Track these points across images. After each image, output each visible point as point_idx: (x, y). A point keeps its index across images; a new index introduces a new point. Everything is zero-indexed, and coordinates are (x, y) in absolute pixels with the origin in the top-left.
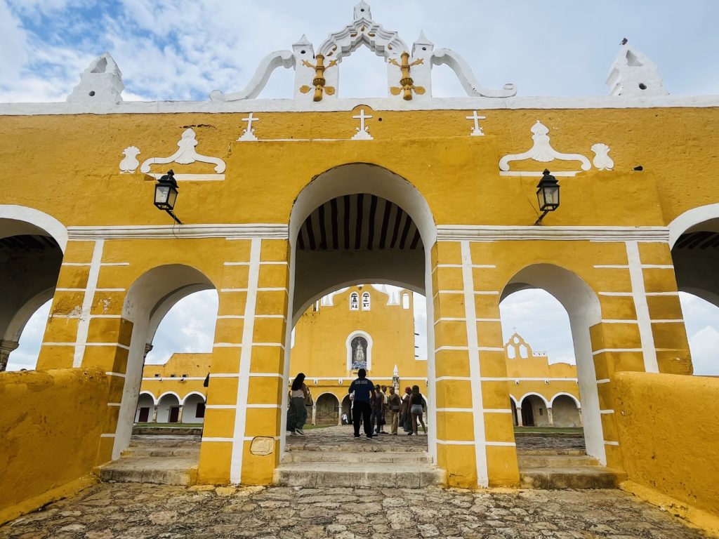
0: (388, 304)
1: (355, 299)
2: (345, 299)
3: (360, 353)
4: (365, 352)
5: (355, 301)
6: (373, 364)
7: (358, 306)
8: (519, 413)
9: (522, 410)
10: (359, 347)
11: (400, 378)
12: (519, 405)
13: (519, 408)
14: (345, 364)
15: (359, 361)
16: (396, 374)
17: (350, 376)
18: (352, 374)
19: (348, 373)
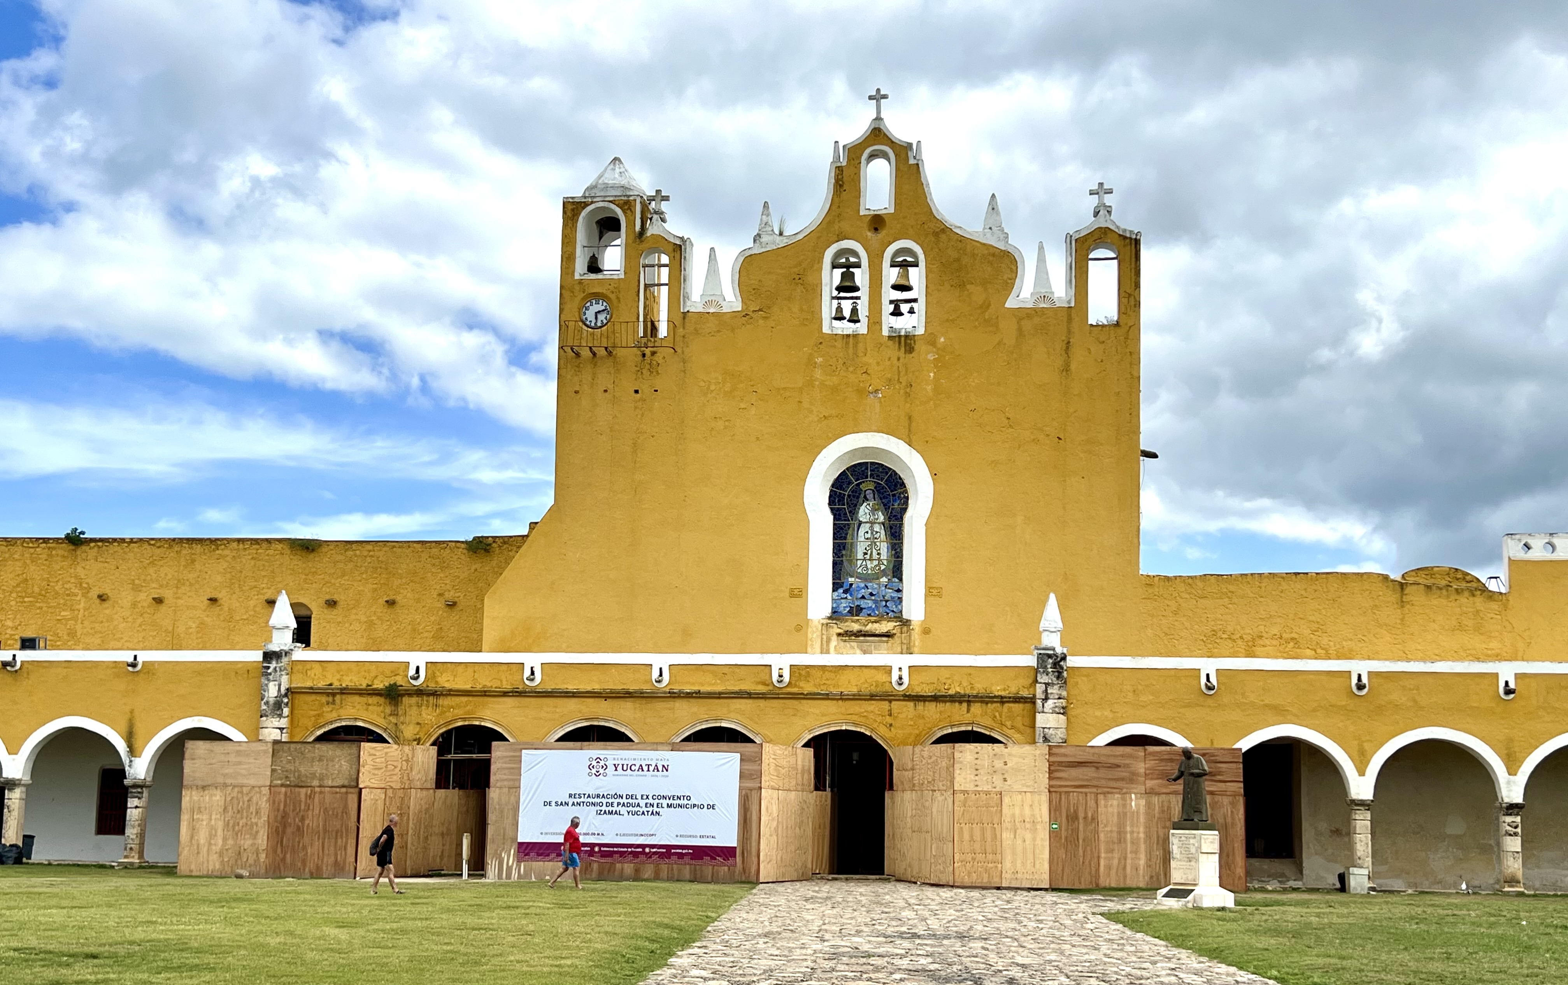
0: (1011, 303)
1: (848, 276)
3: (873, 541)
4: (895, 534)
5: (847, 287)
6: (932, 592)
7: (863, 312)
10: (864, 512)
11: (1072, 661)
14: (799, 593)
15: (866, 578)
16: (1053, 641)
17: (825, 651)
18: (834, 638)
19: (814, 634)
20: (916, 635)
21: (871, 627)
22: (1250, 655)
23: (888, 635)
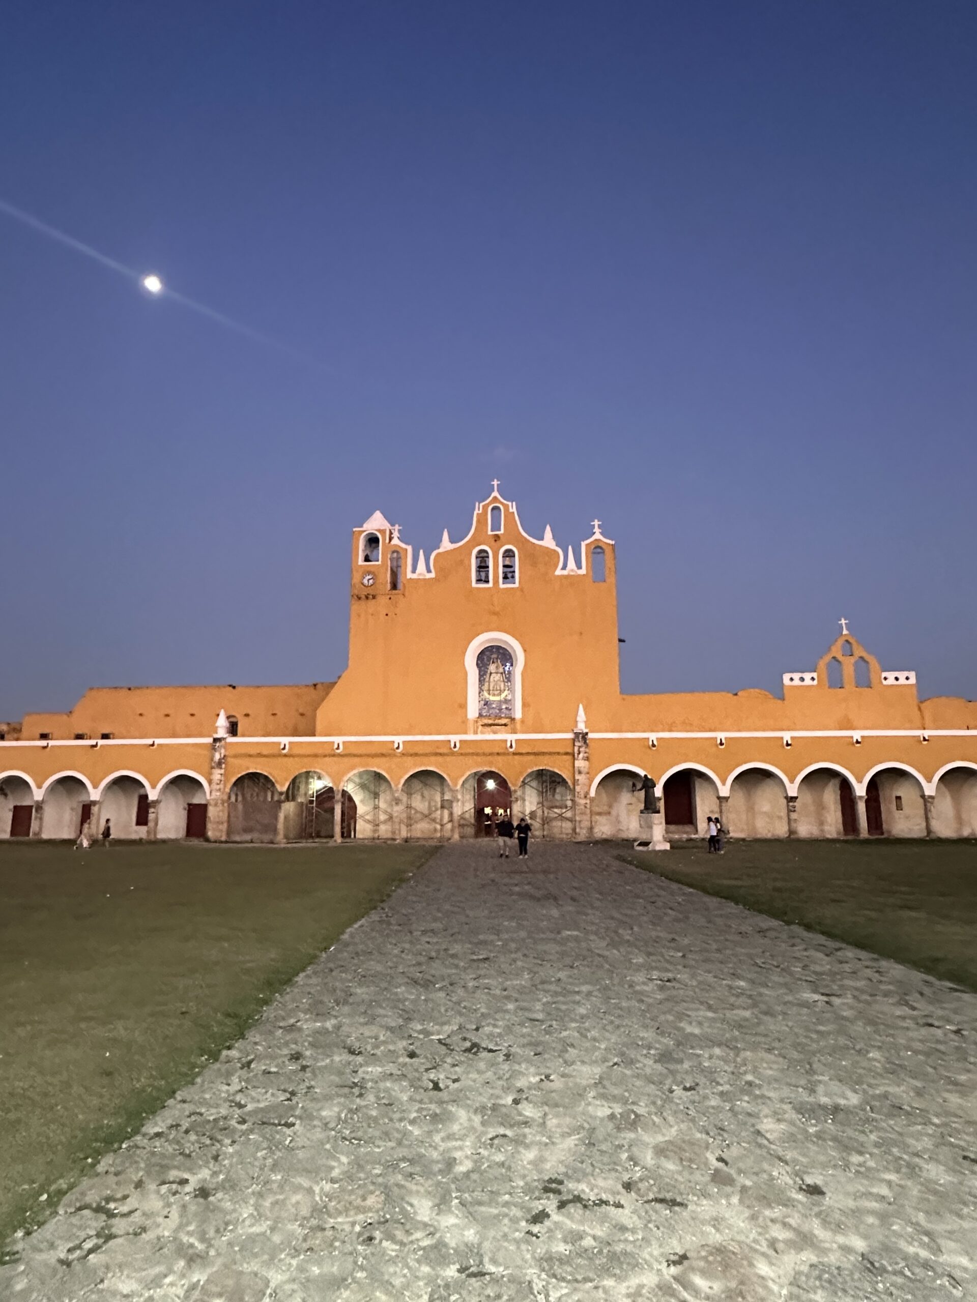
0: (558, 573)
1: (484, 562)
2: (462, 561)
3: (497, 682)
4: (508, 677)
5: (483, 566)
6: (525, 705)
7: (491, 578)
8: (861, 808)
9: (867, 802)
10: (493, 668)
12: (860, 790)
13: (861, 797)
14: (463, 706)
16: (582, 727)
17: (476, 733)
18: (480, 728)
19: (471, 726)
20: (518, 726)
21: (497, 721)
22: (670, 730)
23: (505, 725)
